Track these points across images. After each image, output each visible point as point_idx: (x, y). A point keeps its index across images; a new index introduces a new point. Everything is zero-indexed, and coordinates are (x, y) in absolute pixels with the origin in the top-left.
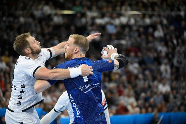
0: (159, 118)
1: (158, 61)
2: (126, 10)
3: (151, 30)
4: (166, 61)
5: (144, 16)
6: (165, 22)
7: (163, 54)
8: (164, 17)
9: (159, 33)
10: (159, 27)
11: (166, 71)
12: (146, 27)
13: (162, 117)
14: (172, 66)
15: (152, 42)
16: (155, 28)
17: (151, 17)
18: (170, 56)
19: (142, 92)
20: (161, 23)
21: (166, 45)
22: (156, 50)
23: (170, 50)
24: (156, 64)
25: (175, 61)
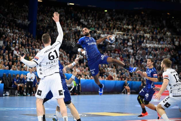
0: (127, 84)
1: (128, 56)
2: (115, 31)
3: (126, 41)
4: (133, 57)
5: (124, 35)
6: (133, 38)
7: (132, 53)
8: (133, 36)
9: (130, 44)
10: (130, 40)
11: (132, 61)
12: (124, 40)
13: (129, 83)
14: (135, 59)
15: (127, 47)
16: (128, 41)
17: (127, 35)
18: (135, 54)
19: (120, 70)
20: (131, 39)
21: (133, 49)
22: (128, 51)
23: (135, 51)
24: (128, 57)
25: (137, 57)
